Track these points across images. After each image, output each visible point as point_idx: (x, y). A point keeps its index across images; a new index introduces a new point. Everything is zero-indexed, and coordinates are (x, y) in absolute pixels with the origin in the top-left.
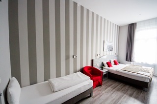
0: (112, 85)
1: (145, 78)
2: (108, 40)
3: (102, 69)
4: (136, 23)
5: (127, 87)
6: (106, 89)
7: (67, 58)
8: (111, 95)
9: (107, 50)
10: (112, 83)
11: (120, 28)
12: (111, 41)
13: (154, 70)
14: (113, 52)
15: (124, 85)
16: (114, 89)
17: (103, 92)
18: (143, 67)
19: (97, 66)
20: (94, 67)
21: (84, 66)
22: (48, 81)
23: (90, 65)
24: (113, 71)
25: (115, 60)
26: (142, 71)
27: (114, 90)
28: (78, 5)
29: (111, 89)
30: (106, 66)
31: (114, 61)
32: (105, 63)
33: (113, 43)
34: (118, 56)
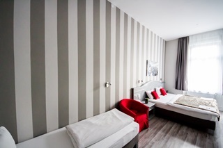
0: (162, 127)
1: (211, 115)
2: (153, 60)
3: (146, 103)
4: (188, 37)
5: (184, 129)
6: (155, 134)
7: (96, 87)
8: (165, 144)
9: (151, 74)
10: (162, 124)
11: (166, 43)
12: (156, 61)
13: (217, 102)
14: (158, 76)
15: (179, 125)
16: (167, 133)
17: (153, 140)
18: (202, 98)
19: (138, 97)
20: (134, 99)
21: (121, 98)
22: (64, 128)
23: (128, 97)
24: (163, 105)
25: (161, 88)
26: (203, 104)
27: (168, 135)
28: (112, 6)
29: (163, 134)
30: (151, 97)
31: (161, 90)
32: (149, 92)
33: (158, 64)
34: (164, 82)
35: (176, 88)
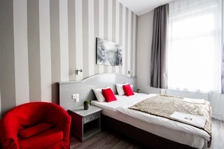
4: (168, 4)
14: (123, 66)
18: (186, 99)
20: (61, 105)
25: (126, 84)
31: (124, 88)
34: (136, 77)
35: (152, 85)
